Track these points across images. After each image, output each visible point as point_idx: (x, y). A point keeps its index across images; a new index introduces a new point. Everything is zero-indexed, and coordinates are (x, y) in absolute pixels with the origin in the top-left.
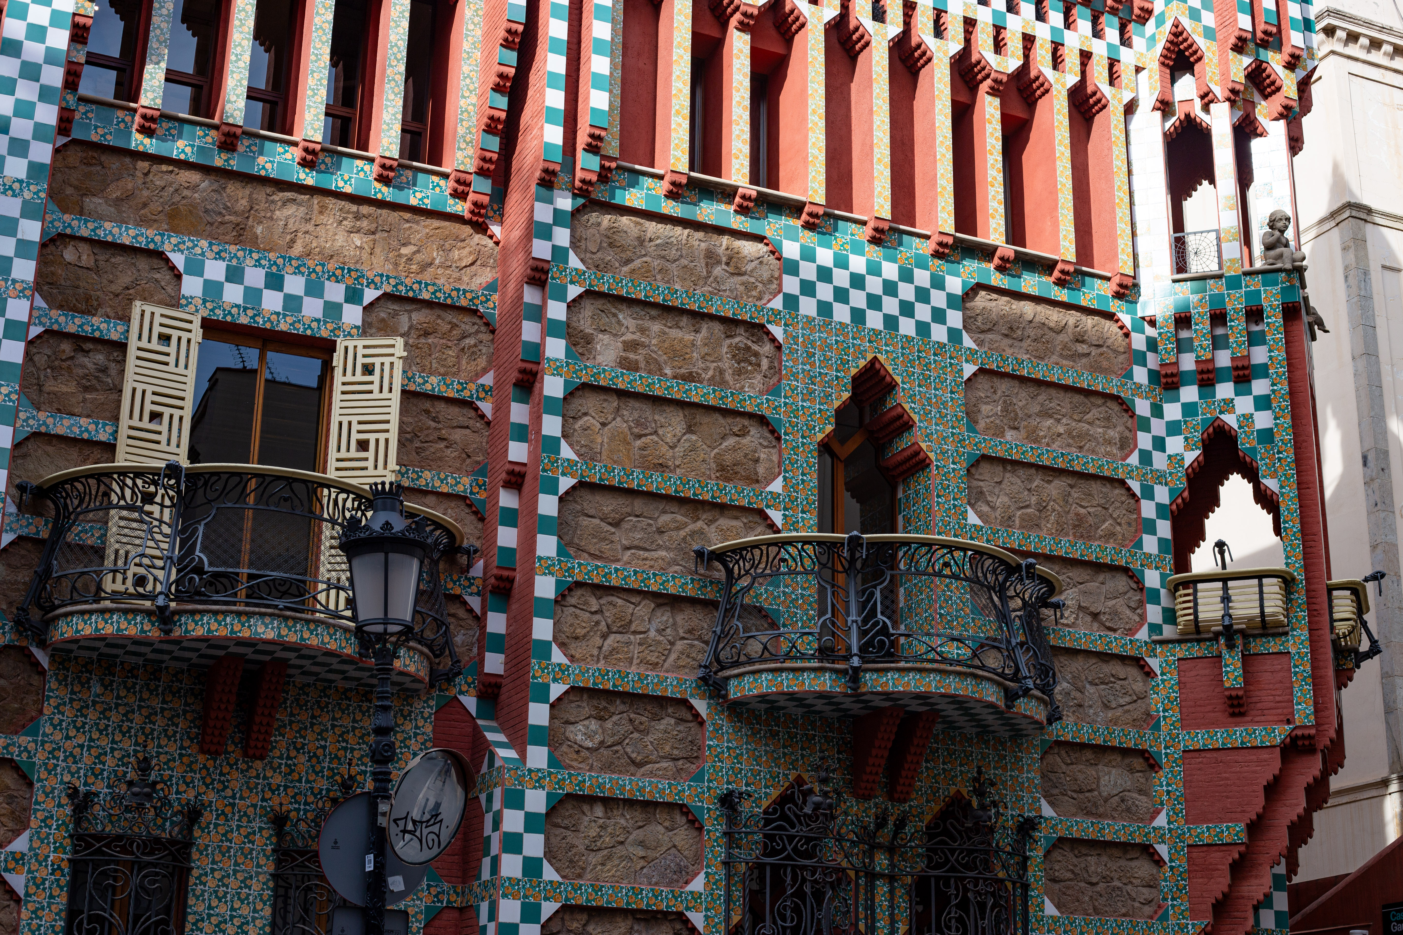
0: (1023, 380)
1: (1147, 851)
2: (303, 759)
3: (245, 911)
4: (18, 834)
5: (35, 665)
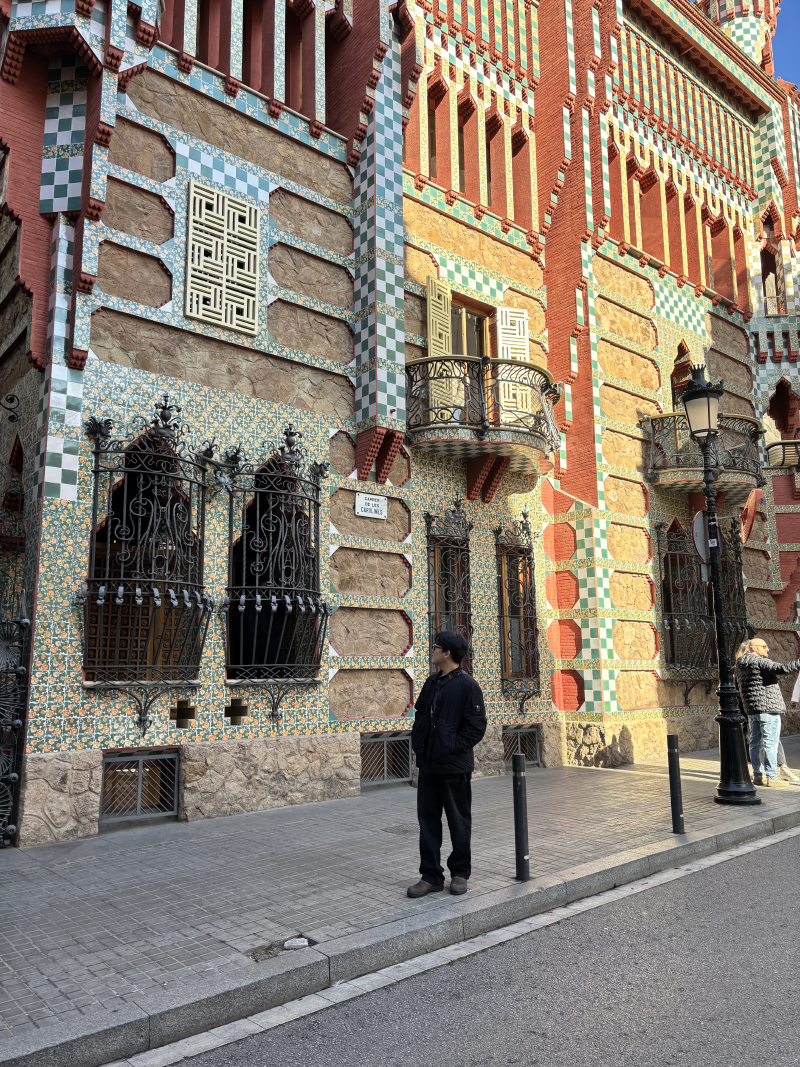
0: (722, 354)
1: (764, 553)
2: (501, 503)
3: (488, 572)
4: (406, 535)
5: (404, 454)
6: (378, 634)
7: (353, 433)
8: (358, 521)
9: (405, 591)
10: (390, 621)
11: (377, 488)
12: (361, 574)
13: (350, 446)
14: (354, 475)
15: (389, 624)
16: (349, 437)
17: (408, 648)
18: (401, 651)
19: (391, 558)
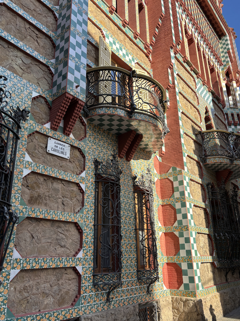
0: (218, 117)
4: (82, 172)
5: (83, 123)
6: (57, 239)
7: (49, 99)
8: (49, 157)
9: (79, 209)
10: (67, 230)
11: (64, 138)
12: (47, 194)
13: (47, 107)
14: (48, 126)
15: (66, 233)
16: (46, 101)
17: (79, 250)
18: (74, 253)
19: (71, 185)
